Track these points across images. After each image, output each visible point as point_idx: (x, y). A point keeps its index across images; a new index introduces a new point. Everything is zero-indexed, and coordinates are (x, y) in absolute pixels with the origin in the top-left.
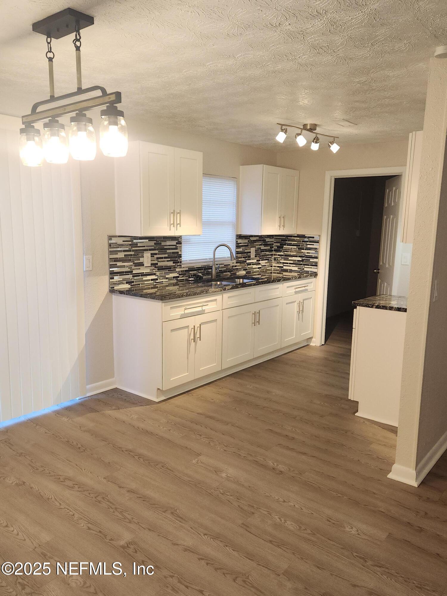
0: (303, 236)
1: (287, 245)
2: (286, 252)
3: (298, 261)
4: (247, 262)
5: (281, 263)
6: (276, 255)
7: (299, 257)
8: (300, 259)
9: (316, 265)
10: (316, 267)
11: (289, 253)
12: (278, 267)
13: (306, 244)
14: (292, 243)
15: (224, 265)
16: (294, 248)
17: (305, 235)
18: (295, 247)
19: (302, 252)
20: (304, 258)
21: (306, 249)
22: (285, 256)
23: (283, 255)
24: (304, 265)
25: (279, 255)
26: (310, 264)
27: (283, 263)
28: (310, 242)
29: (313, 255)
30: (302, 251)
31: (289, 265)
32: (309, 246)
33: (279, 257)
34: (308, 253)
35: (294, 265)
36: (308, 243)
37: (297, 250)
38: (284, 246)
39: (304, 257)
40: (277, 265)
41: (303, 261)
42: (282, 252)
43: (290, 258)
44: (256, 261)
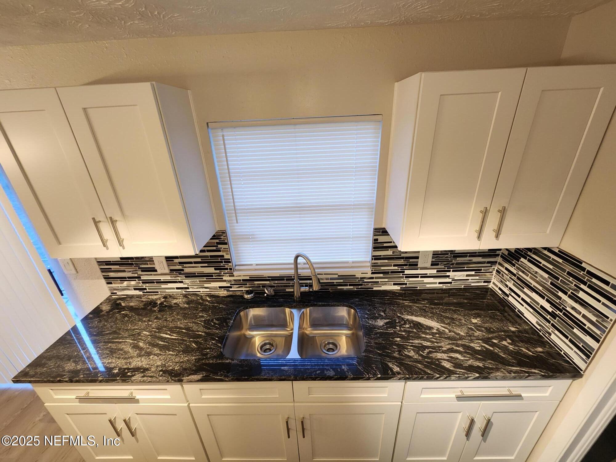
0: (576, 263)
1: (529, 261)
2: (523, 272)
3: (543, 308)
4: (405, 273)
5: (507, 286)
6: (503, 266)
7: (547, 300)
9: (587, 352)
11: (528, 278)
13: (575, 285)
14: (541, 263)
15: (338, 276)
16: (541, 276)
17: (582, 263)
18: (546, 276)
19: (560, 298)
20: (558, 312)
21: (570, 297)
22: (518, 278)
23: (515, 275)
24: (553, 325)
25: (507, 269)
26: (570, 337)
27: (510, 289)
28: (590, 287)
29: (588, 325)
30: (560, 294)
31: (519, 300)
33: (507, 272)
34: (573, 308)
35: (531, 310)
36: (582, 286)
37: (549, 284)
38: (522, 259)
39: (561, 311)
40: (500, 285)
41: (553, 315)
42: (514, 267)
43: (526, 290)
44: (435, 272)
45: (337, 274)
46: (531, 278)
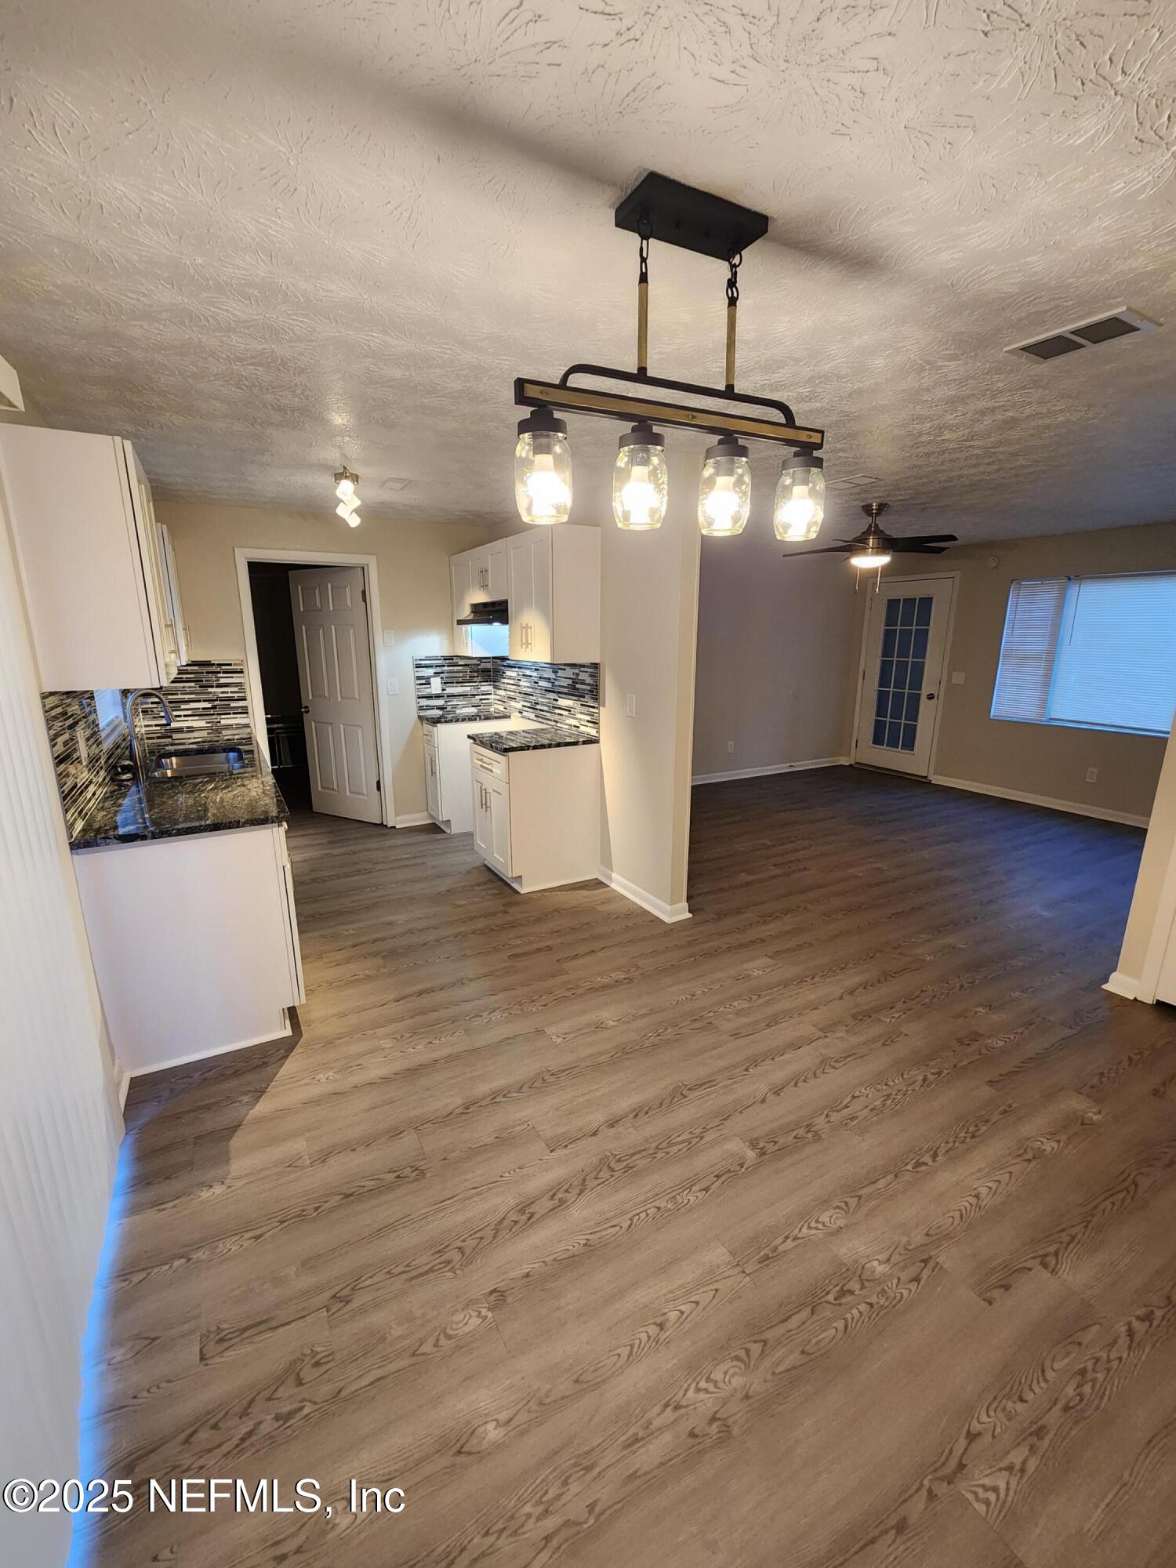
0: (208, 664)
2: (172, 694)
3: (203, 709)
5: (162, 717)
7: (204, 701)
8: (208, 705)
9: (244, 711)
10: (245, 715)
12: (156, 725)
13: (215, 677)
16: (190, 687)
17: (210, 662)
18: (193, 684)
19: (211, 693)
20: (216, 703)
21: (217, 687)
24: (218, 714)
26: (232, 712)
27: (168, 717)
28: (224, 673)
29: (236, 695)
30: (210, 690)
31: (182, 719)
32: (222, 681)
33: (155, 706)
34: (223, 692)
35: (197, 718)
36: (219, 675)
37: (198, 689)
39: (216, 700)
40: (154, 723)
41: (214, 707)
43: (183, 707)
46: (182, 694)
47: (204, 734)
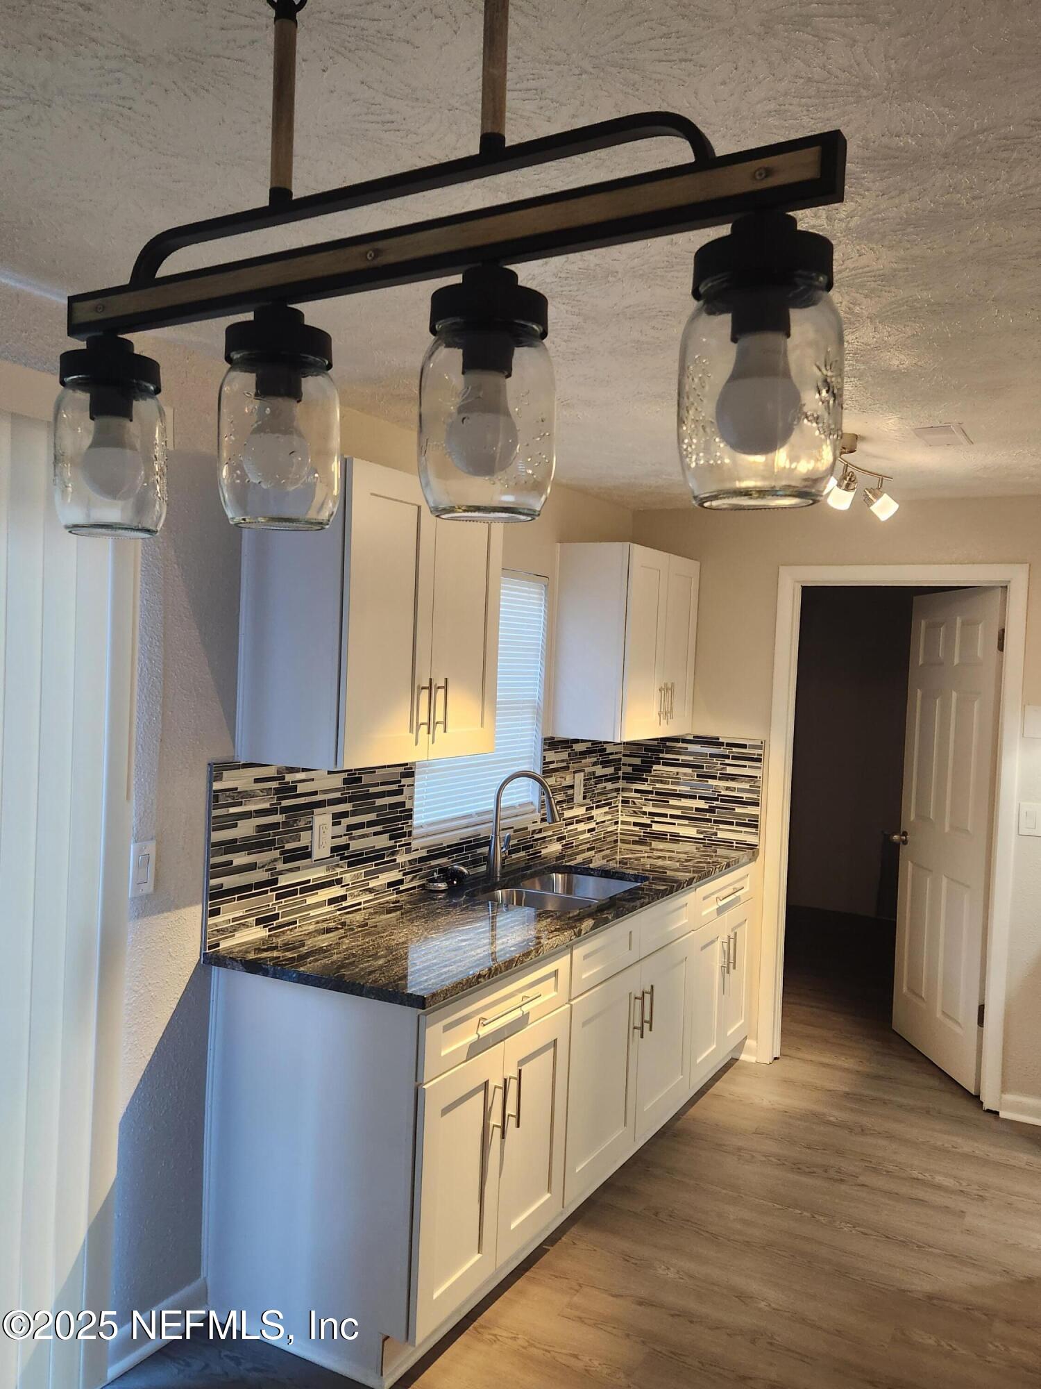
0: (713, 742)
1: (664, 764)
2: (662, 782)
3: (697, 809)
4: (565, 817)
5: (645, 813)
6: (630, 790)
7: (701, 798)
8: (703, 804)
9: (753, 823)
10: (753, 830)
11: (670, 787)
12: (635, 824)
13: (721, 764)
14: (678, 760)
16: (685, 774)
17: (718, 739)
18: (689, 771)
19: (711, 786)
20: (715, 803)
21: (720, 779)
22: (657, 793)
23: (651, 792)
24: (715, 822)
25: (637, 791)
26: (735, 821)
27: (651, 814)
28: (734, 758)
29: (745, 795)
30: (711, 782)
31: (668, 820)
32: (730, 770)
33: (638, 795)
34: (727, 789)
35: (686, 822)
36: (727, 761)
37: (696, 778)
38: (655, 767)
39: (716, 799)
40: (633, 820)
41: (711, 810)
42: (646, 783)
43: (672, 802)
44: (584, 812)
45: (512, 828)
46: (673, 783)
47: (690, 848)
